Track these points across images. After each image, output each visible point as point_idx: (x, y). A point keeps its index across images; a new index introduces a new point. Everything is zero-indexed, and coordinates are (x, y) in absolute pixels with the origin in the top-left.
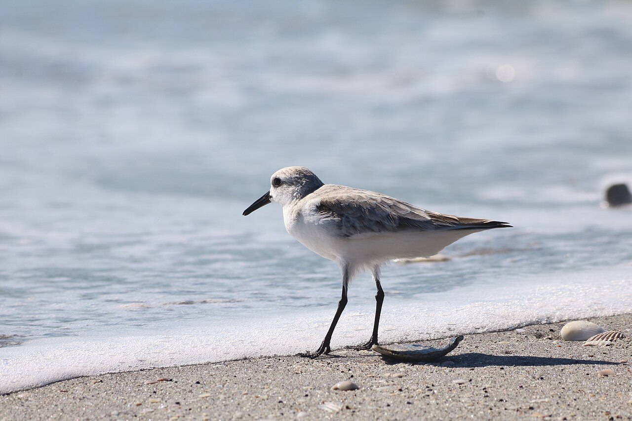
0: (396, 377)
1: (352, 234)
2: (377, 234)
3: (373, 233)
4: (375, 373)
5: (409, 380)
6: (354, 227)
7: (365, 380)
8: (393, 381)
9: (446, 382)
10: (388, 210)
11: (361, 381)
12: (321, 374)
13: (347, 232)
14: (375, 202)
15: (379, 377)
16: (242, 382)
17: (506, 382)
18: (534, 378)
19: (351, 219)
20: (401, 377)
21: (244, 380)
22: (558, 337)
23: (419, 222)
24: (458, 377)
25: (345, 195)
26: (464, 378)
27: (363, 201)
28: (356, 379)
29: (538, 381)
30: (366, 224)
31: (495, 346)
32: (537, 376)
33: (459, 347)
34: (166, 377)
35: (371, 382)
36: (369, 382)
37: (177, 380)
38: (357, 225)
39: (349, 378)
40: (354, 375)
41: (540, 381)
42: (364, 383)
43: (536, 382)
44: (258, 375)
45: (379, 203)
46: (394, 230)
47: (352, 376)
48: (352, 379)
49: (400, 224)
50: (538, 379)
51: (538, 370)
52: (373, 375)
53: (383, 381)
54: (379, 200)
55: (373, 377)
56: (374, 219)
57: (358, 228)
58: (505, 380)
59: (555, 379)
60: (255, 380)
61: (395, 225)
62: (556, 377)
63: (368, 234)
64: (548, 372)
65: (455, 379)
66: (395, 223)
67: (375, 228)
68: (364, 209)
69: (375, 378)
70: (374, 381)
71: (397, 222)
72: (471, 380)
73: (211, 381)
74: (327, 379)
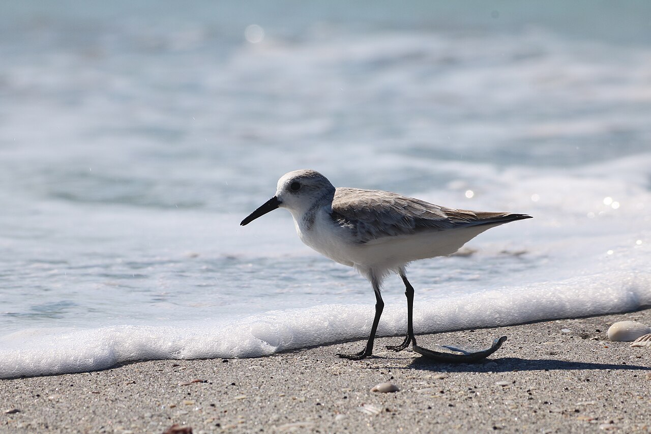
0: (437, 379)
1: (368, 240)
2: (393, 238)
3: (389, 238)
4: (415, 374)
5: (451, 382)
6: (370, 233)
7: (406, 381)
8: (434, 383)
9: (489, 384)
10: (403, 212)
11: (402, 382)
12: (361, 376)
13: (363, 238)
14: (388, 204)
15: (420, 379)
16: (279, 384)
17: (551, 383)
18: (580, 379)
19: (366, 224)
20: (443, 379)
21: (281, 381)
22: (605, 338)
23: (436, 221)
24: (501, 379)
25: (357, 199)
26: (507, 380)
27: (376, 204)
28: (396, 381)
29: (584, 383)
30: (382, 228)
31: (539, 347)
32: (583, 378)
33: (502, 348)
34: (201, 379)
35: (412, 384)
36: (409, 383)
37: (211, 382)
38: (373, 230)
39: (389, 380)
40: (394, 376)
41: (586, 383)
42: (404, 385)
43: (581, 384)
44: (295, 377)
45: (392, 206)
46: (411, 233)
47: (392, 378)
48: (392, 381)
49: (416, 226)
50: (584, 381)
51: (584, 372)
52: (414, 377)
53: (424, 383)
54: (393, 202)
55: (414, 378)
56: (390, 222)
57: (374, 233)
58: (550, 382)
59: (602, 381)
60: (293, 381)
61: (411, 227)
62: (602, 379)
63: (385, 238)
64: (595, 374)
65: (498, 381)
66: (411, 225)
67: (391, 232)
68: (378, 213)
69: (415, 380)
70: (415, 383)
71: (414, 223)
72: (514, 382)
73: (246, 382)
74: (367, 380)
